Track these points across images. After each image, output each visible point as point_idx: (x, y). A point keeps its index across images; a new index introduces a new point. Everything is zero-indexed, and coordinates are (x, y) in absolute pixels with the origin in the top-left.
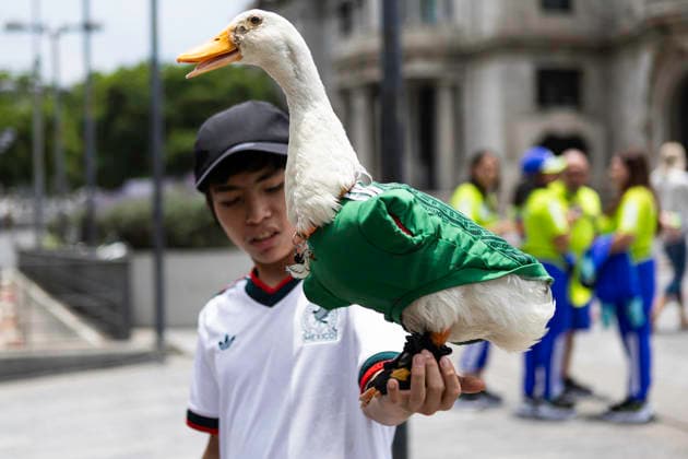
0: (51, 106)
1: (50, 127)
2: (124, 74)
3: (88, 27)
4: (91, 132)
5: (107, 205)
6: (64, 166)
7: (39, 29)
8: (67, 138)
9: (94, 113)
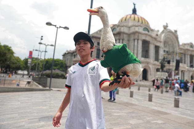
0: (39, 62)
1: (39, 64)
2: (48, 59)
3: (46, 52)
4: (44, 65)
5: (44, 72)
6: (40, 69)
7: (40, 51)
8: (41, 66)
9: (45, 63)
